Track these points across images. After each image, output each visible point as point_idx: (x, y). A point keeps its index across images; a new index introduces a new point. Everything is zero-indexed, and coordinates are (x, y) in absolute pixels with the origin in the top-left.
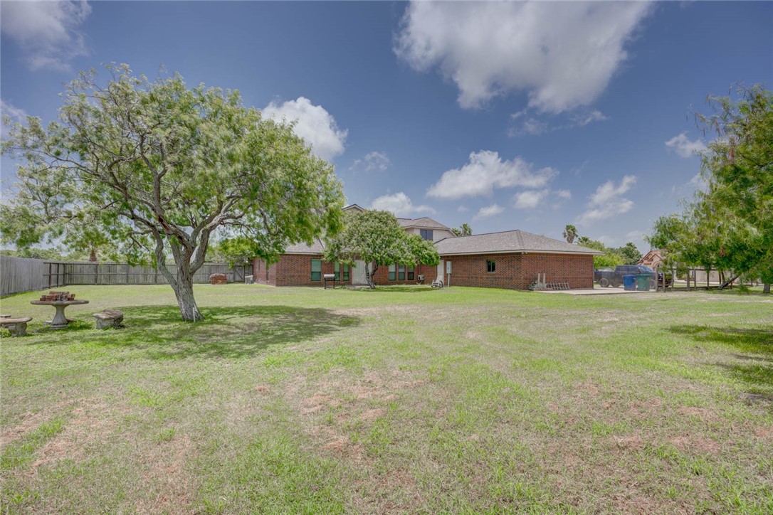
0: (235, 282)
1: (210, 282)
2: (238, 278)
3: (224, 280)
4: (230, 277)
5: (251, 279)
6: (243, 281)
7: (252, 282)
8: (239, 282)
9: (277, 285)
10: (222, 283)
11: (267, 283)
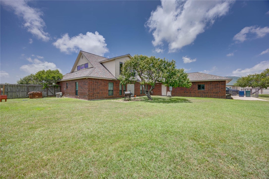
0: (48, 96)
1: (28, 97)
2: (50, 94)
3: (40, 96)
4: (44, 93)
5: (61, 94)
6: (54, 96)
7: (61, 97)
8: (51, 96)
9: (89, 99)
10: (39, 97)
11: (76, 97)
